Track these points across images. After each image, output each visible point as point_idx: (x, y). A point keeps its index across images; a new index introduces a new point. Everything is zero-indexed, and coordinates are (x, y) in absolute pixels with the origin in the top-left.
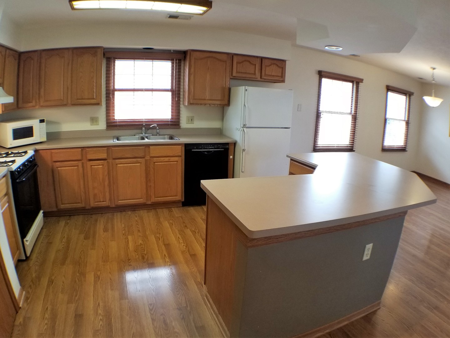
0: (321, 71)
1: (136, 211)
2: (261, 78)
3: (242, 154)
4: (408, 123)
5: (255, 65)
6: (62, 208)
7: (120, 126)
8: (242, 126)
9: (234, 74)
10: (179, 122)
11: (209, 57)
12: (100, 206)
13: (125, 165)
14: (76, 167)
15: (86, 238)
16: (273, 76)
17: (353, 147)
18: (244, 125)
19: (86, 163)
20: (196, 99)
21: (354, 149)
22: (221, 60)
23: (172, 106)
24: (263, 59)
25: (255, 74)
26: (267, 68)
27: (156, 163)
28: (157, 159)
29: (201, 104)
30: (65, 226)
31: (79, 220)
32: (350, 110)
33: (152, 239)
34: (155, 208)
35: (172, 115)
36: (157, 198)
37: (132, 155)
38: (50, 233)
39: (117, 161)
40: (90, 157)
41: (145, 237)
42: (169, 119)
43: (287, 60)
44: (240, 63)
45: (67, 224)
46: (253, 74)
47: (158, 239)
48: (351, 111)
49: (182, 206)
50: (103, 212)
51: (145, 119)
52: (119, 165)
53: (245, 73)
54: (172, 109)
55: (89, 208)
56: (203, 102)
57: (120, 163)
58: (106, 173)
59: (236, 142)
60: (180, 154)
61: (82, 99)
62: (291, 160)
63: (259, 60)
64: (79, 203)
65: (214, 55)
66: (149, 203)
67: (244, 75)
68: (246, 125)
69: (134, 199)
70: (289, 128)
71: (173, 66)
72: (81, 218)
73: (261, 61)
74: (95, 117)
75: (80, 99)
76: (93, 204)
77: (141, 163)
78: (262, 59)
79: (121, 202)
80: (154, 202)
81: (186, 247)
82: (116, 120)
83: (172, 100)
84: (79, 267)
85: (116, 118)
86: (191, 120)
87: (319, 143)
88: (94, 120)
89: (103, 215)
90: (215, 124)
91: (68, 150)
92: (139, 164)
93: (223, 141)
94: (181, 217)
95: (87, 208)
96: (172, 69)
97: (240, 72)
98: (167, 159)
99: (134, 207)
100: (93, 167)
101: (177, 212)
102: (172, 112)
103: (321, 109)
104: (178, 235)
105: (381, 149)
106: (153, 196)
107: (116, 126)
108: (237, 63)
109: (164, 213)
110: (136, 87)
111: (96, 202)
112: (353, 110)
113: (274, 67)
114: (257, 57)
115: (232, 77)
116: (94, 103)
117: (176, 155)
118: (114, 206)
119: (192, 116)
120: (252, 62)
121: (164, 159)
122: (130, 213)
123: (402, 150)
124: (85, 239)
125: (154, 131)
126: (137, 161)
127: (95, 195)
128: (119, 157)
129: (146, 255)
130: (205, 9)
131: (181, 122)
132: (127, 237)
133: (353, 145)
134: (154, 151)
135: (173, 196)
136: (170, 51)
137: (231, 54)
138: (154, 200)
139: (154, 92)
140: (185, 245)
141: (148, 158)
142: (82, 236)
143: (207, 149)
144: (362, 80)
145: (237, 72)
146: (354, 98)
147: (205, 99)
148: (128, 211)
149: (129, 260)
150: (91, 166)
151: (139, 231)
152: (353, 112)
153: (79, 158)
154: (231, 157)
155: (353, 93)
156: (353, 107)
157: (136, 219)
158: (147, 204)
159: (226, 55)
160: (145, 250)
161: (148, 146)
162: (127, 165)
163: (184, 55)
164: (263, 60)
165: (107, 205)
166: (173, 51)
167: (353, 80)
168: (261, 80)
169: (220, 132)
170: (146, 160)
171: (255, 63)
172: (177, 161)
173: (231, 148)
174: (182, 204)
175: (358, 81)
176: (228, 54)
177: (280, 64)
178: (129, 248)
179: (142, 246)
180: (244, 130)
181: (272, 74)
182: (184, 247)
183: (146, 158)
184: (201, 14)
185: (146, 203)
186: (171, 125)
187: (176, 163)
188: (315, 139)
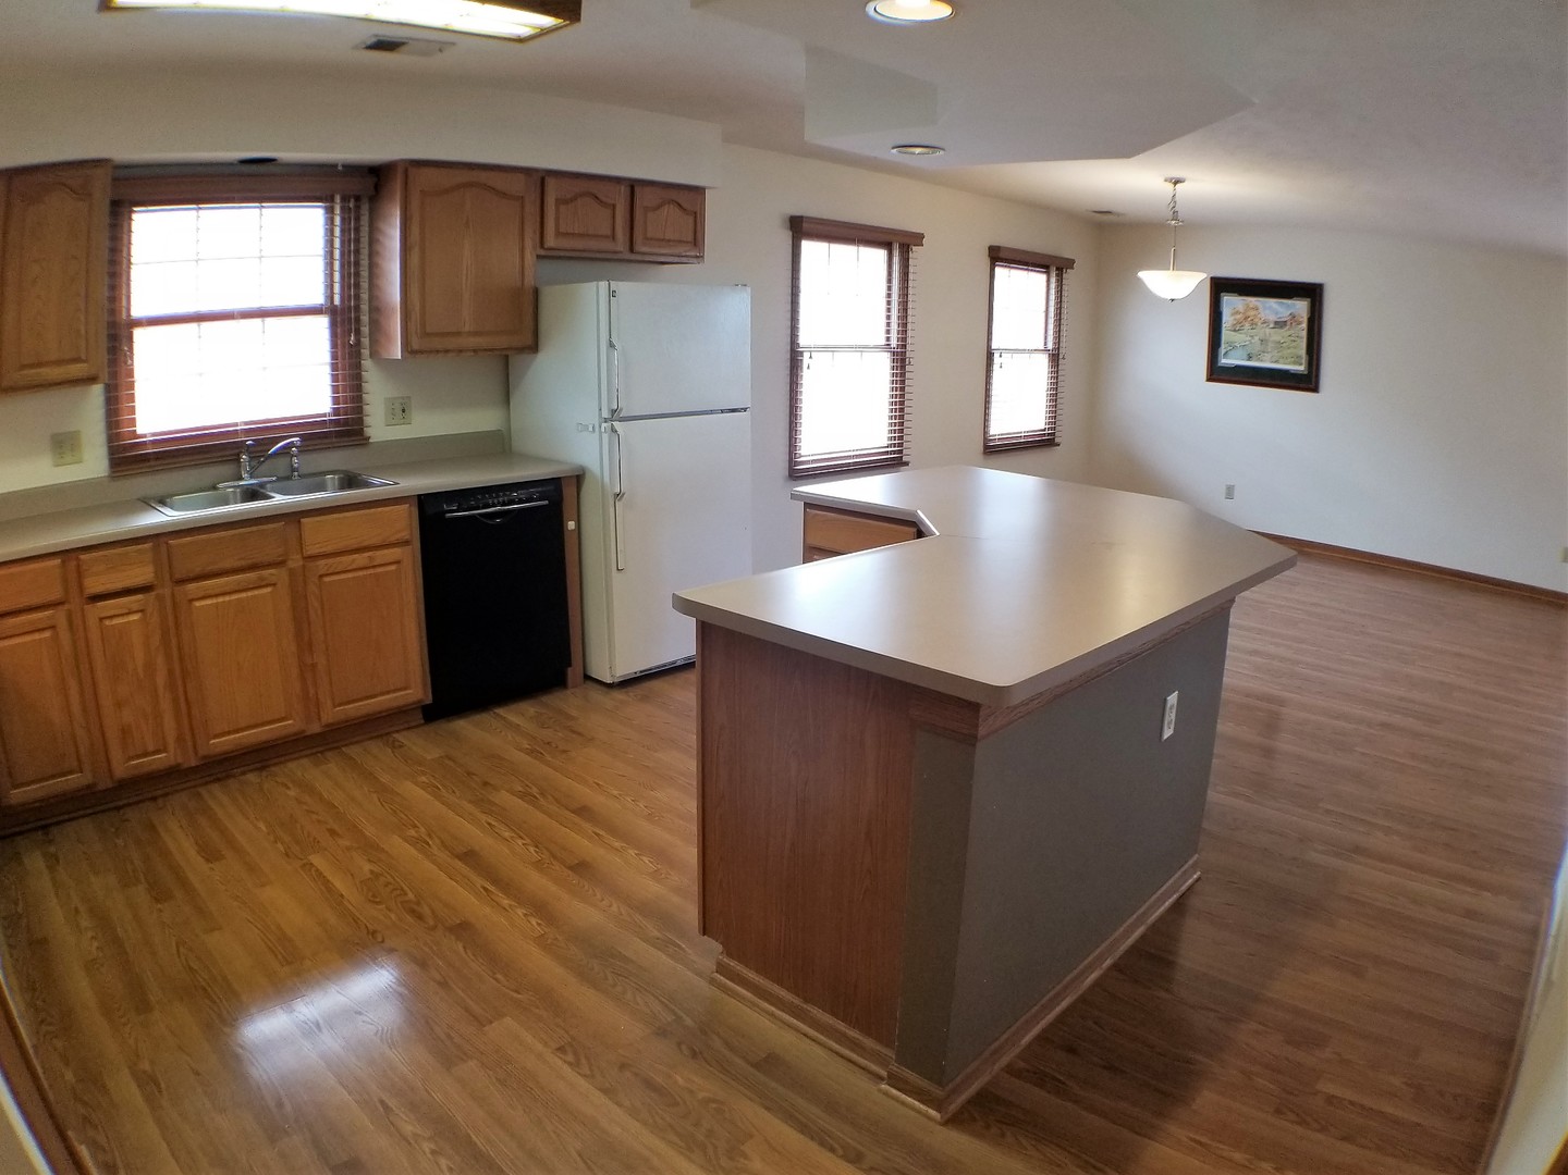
0: (802, 217)
1: (273, 769)
2: (632, 250)
3: (612, 510)
4: (1055, 358)
5: (614, 206)
6: (13, 801)
7: (159, 456)
8: (606, 414)
9: (551, 241)
10: (360, 421)
11: (469, 185)
12: (146, 770)
13: (221, 599)
14: (47, 634)
15: (160, 895)
16: (669, 241)
17: (900, 452)
18: (613, 412)
19: (83, 610)
20: (428, 335)
21: (905, 459)
22: (503, 195)
23: (334, 367)
24: (636, 188)
25: (613, 237)
26: (650, 215)
27: (327, 579)
28: (330, 561)
29: (447, 351)
30: (51, 869)
31: (80, 837)
32: (884, 336)
33: (397, 846)
34: (335, 745)
35: (336, 400)
36: (340, 705)
37: (242, 559)
38: (16, 904)
39: (192, 586)
40: (95, 585)
41: (371, 849)
42: (324, 415)
43: (710, 188)
44: (566, 202)
45: (53, 861)
46: (607, 237)
47: (420, 844)
48: (888, 339)
49: (422, 721)
50: (160, 792)
51: (246, 423)
52: (197, 604)
53: (582, 236)
54: (335, 378)
55: (110, 785)
56: (451, 343)
57: (201, 594)
58: (156, 640)
59: (584, 474)
60: (405, 535)
61: (40, 365)
62: (807, 505)
63: (624, 190)
64: (71, 773)
65: (483, 177)
66: (315, 728)
67: (579, 244)
68: (621, 410)
69: (263, 724)
70: (745, 410)
71: (330, 222)
72: (86, 827)
73: (629, 193)
74: (70, 433)
75: (32, 366)
76: (122, 768)
77: (274, 585)
78: (633, 185)
79: (221, 744)
80: (332, 724)
81: (537, 847)
82: (144, 436)
83: (334, 345)
84: (207, 1001)
85: (140, 430)
86: (402, 411)
87: (803, 452)
88: (64, 445)
89: (160, 801)
90: (480, 420)
91: (15, 569)
92: (269, 589)
93: (530, 473)
94: (447, 756)
95: (101, 787)
96: (330, 232)
97: (567, 234)
98: (361, 559)
99: (263, 756)
100: (107, 622)
101: (421, 744)
102: (335, 389)
103: (804, 339)
104: (484, 818)
105: (981, 448)
106: (329, 702)
107: (145, 458)
108: (559, 202)
109: (374, 755)
110: (204, 308)
111: (132, 758)
112: (894, 336)
113: (670, 212)
114: (618, 180)
115: (542, 253)
116: (80, 375)
117: (393, 539)
118: (193, 763)
119: (403, 398)
120: (604, 199)
121: (354, 560)
122: (252, 777)
123: (1043, 442)
124: (157, 900)
125: (281, 465)
126: (261, 579)
127: (125, 732)
128: (198, 570)
129: (418, 903)
130: (547, 21)
131: (368, 420)
132: (305, 861)
133: (900, 445)
134: (318, 536)
135: (395, 691)
136: (333, 166)
137: (536, 170)
138: (332, 714)
139: (269, 320)
140: (528, 841)
141: (295, 562)
142: (140, 893)
143: (494, 506)
144: (918, 239)
145: (558, 234)
146: (895, 297)
147: (458, 334)
148: (244, 773)
149: (374, 933)
150: (101, 619)
151: (332, 832)
152: (894, 343)
153: (56, 594)
154: (571, 525)
155: (889, 281)
156: (894, 327)
157: (292, 793)
158: (308, 733)
159: (522, 176)
160: (402, 889)
161: (294, 517)
162: (227, 598)
163: (375, 179)
164: (638, 190)
165: (172, 762)
166: (343, 166)
167: (887, 238)
168: (633, 257)
169: (497, 446)
170: (292, 573)
171: (613, 202)
172: (398, 562)
173: (569, 492)
174: (421, 716)
175: (906, 241)
176: (527, 172)
177: (687, 200)
178: (342, 896)
179: (382, 879)
180: (614, 430)
181: (667, 238)
182: (532, 849)
183: (291, 564)
184: (520, 40)
185: (304, 731)
186: (339, 434)
187: (393, 567)
188: (791, 437)
